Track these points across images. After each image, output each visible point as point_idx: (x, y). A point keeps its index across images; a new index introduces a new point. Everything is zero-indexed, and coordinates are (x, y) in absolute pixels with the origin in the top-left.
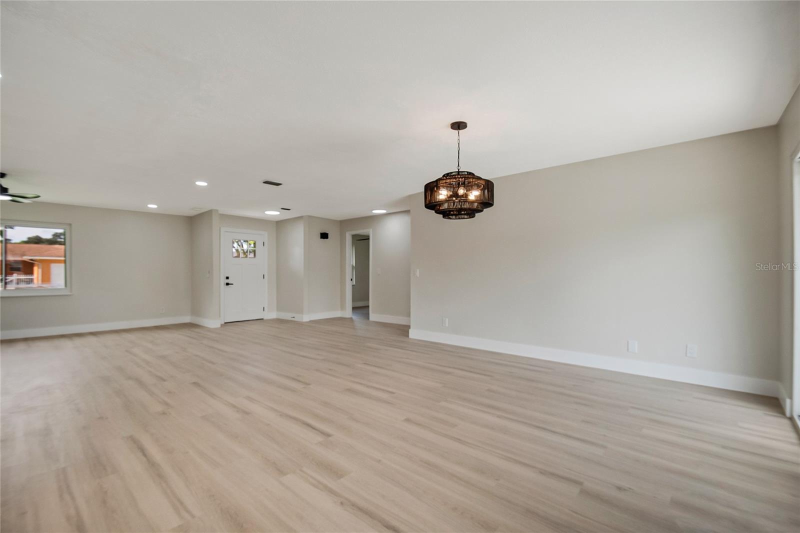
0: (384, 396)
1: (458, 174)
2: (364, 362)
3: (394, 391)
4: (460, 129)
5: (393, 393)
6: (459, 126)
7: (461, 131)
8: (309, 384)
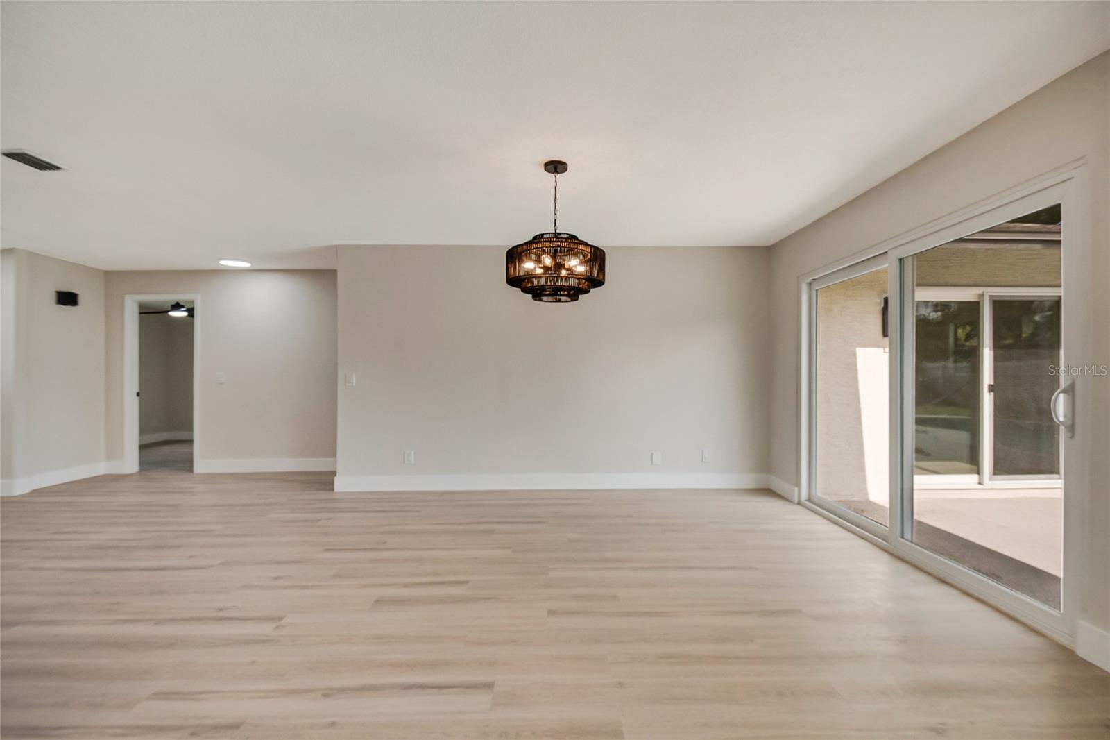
0: (459, 591)
1: (556, 237)
2: (327, 548)
3: (465, 578)
4: (558, 173)
5: (466, 582)
6: (556, 167)
7: (559, 176)
8: (281, 619)
